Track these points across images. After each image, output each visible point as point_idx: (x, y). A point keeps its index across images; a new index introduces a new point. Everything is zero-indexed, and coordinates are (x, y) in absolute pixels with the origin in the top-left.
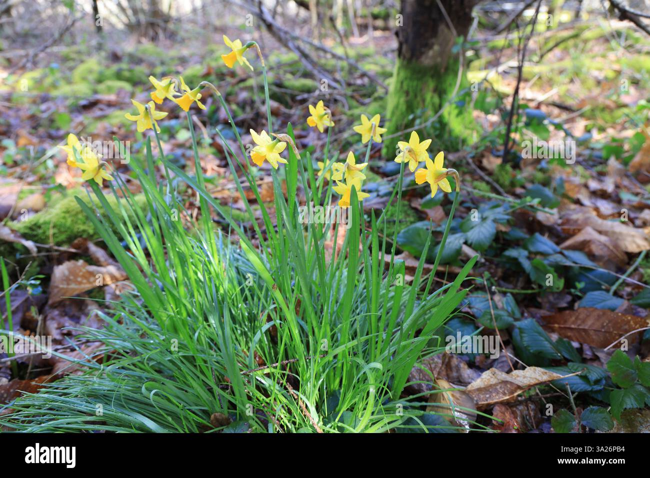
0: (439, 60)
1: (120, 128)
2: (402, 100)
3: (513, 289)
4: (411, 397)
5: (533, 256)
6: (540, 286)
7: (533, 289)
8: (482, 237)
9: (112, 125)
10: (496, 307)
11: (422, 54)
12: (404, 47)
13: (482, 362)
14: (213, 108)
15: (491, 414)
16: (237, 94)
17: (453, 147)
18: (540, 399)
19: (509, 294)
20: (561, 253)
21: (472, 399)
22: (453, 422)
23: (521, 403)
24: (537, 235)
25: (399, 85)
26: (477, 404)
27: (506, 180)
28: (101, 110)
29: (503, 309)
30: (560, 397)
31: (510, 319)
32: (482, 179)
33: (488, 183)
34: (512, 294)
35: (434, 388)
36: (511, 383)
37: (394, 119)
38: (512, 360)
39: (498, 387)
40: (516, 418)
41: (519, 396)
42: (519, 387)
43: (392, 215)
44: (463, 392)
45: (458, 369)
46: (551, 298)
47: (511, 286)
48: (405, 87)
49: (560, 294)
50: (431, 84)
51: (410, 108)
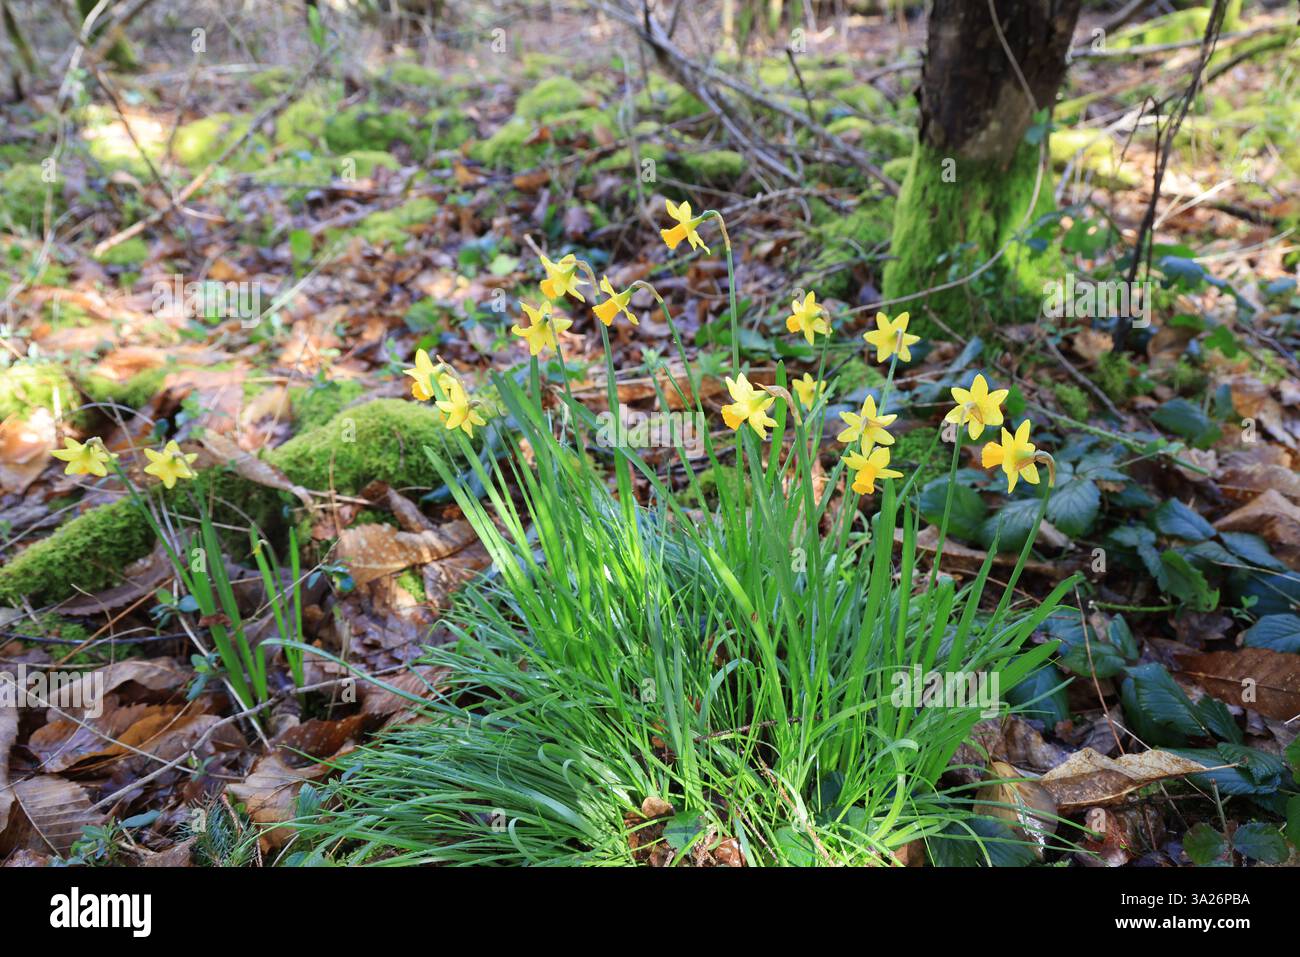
0: (998, 148)
1: (385, 249)
2: (924, 222)
3: (1126, 604)
4: (954, 789)
5: (1165, 542)
6: (1176, 600)
7: (1162, 604)
8: (1074, 511)
9: (371, 243)
10: (1094, 638)
11: (966, 137)
12: (932, 125)
13: (1066, 732)
14: (552, 209)
15: (1083, 823)
16: (595, 181)
17: (1017, 313)
18: (1166, 802)
19: (1118, 616)
20: (1218, 539)
21: (1050, 796)
22: (1018, 831)
23: (1132, 806)
24: (1174, 501)
25: (919, 194)
26: (1059, 804)
27: (1118, 382)
28: (349, 210)
29: (1106, 641)
30: (1199, 800)
31: (1120, 661)
32: (1072, 379)
33: (1083, 388)
34: (1123, 613)
35: (989, 777)
36: (1118, 774)
37: (906, 257)
38: (1119, 732)
39: (1096, 779)
40: (1123, 830)
41: (1131, 794)
42: (1131, 781)
43: (906, 454)
44: (1036, 784)
45: (1026, 743)
46: (1195, 621)
47: (1122, 598)
48: (931, 200)
49: (1212, 617)
50: (982, 194)
51: (939, 239)
